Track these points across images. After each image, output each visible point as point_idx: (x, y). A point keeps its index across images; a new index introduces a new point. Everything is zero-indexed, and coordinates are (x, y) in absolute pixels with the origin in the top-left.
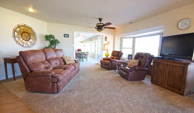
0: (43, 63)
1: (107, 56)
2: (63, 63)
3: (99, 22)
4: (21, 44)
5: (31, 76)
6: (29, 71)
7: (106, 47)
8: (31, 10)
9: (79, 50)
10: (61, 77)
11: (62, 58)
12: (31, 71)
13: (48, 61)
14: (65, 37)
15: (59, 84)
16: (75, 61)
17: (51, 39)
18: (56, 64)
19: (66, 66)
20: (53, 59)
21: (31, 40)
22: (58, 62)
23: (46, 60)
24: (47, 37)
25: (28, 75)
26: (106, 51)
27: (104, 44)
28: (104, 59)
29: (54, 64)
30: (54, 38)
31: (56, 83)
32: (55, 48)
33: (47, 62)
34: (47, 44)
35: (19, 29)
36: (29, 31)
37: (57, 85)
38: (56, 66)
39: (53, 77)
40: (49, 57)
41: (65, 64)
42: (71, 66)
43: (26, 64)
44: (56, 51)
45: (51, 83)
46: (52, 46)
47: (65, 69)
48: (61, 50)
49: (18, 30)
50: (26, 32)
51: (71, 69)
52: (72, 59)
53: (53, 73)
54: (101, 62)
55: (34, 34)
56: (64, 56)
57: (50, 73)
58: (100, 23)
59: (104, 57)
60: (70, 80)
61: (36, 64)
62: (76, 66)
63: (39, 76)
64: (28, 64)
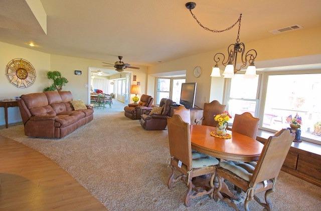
0: (45, 107)
1: (136, 102)
2: (70, 109)
3: (119, 60)
4: (16, 83)
5: (33, 120)
6: (30, 115)
7: (134, 89)
8: (32, 45)
9: (98, 91)
10: (65, 123)
11: (69, 102)
12: (33, 116)
13: (52, 105)
14: (75, 74)
15: (62, 129)
16: (87, 106)
17: (56, 77)
18: (61, 109)
19: (73, 112)
20: (57, 104)
21: (28, 79)
22: (64, 108)
23: (49, 104)
24: (50, 75)
25: (29, 119)
26: (135, 95)
27: (132, 84)
28: (130, 106)
29: (58, 109)
30: (60, 75)
31: (60, 127)
32: (61, 89)
33: (50, 107)
34: (50, 83)
35: (13, 64)
36: (27, 67)
37: (60, 130)
38: (60, 111)
39: (56, 121)
40: (52, 101)
41: (73, 110)
42: (80, 112)
43: (28, 108)
44: (61, 93)
45: (54, 128)
46: (57, 87)
47: (70, 115)
48: (69, 92)
49: (12, 66)
50: (22, 69)
51: (79, 116)
52: (84, 104)
53: (57, 117)
54: (125, 109)
55: (32, 70)
56: (72, 100)
57: (53, 117)
58: (120, 62)
59: (132, 102)
60: (77, 128)
61: (38, 109)
62: (87, 113)
63: (42, 120)
64: (30, 108)
